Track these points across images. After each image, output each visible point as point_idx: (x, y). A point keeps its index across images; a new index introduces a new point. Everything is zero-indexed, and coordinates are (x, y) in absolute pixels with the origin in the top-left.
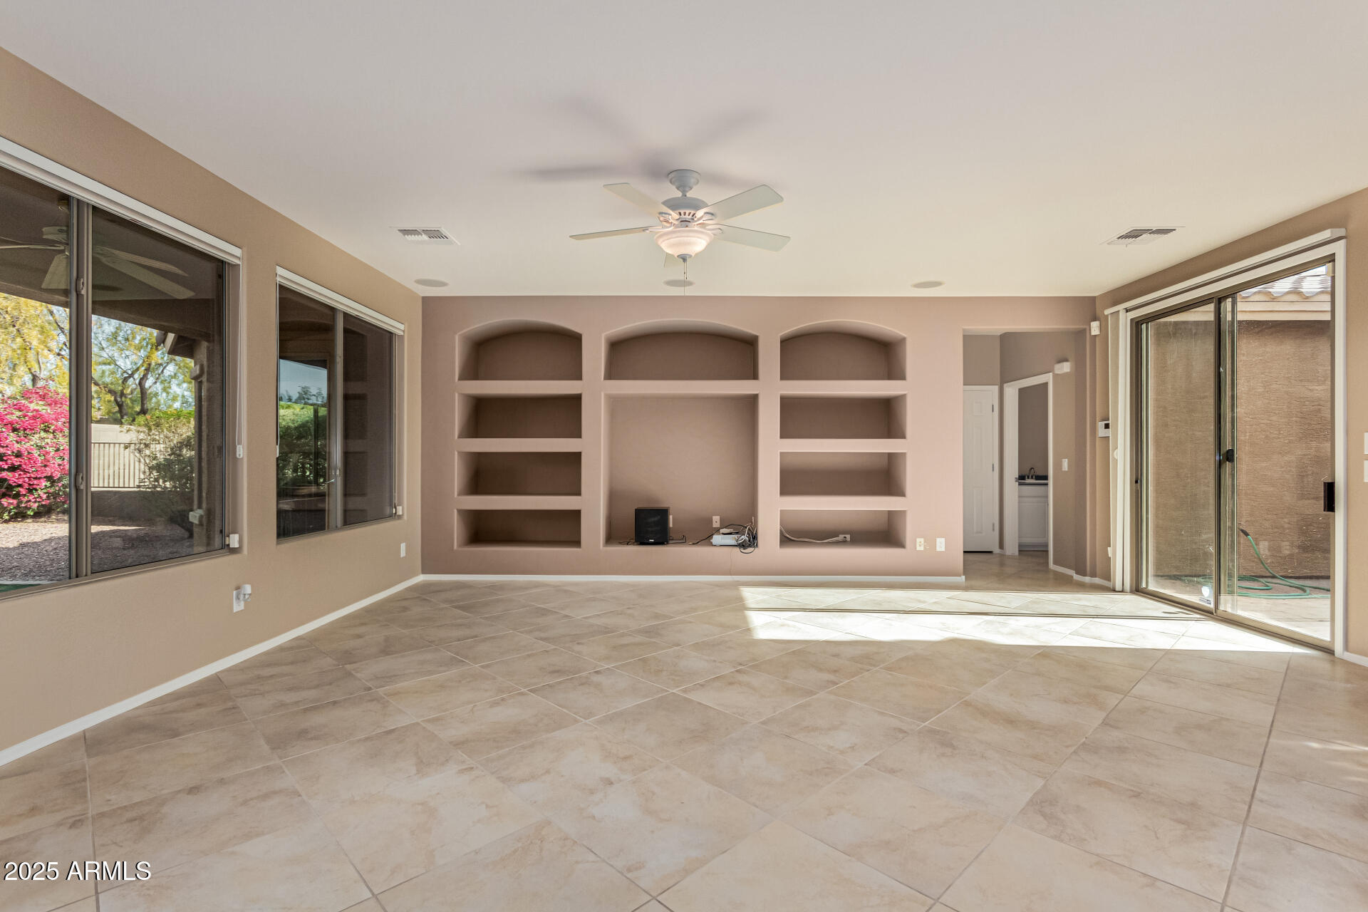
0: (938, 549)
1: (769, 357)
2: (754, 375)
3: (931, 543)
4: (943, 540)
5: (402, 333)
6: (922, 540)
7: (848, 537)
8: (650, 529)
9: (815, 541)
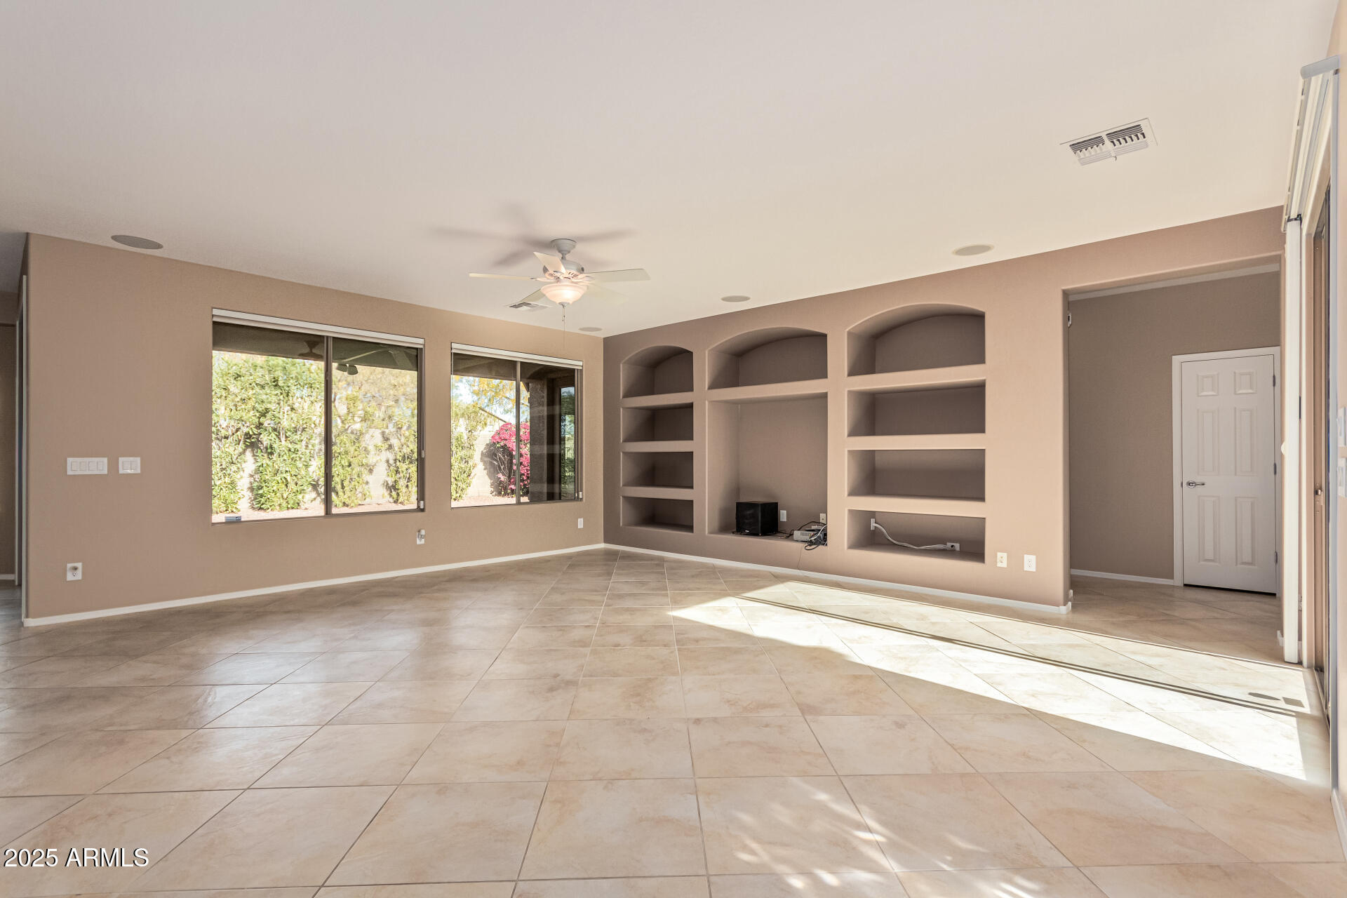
0: (1026, 568)
1: (839, 354)
2: (824, 375)
3: (1016, 560)
4: (1033, 558)
5: (581, 368)
6: (1005, 555)
7: (957, 546)
8: (746, 521)
9: (912, 546)
